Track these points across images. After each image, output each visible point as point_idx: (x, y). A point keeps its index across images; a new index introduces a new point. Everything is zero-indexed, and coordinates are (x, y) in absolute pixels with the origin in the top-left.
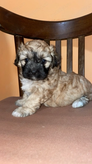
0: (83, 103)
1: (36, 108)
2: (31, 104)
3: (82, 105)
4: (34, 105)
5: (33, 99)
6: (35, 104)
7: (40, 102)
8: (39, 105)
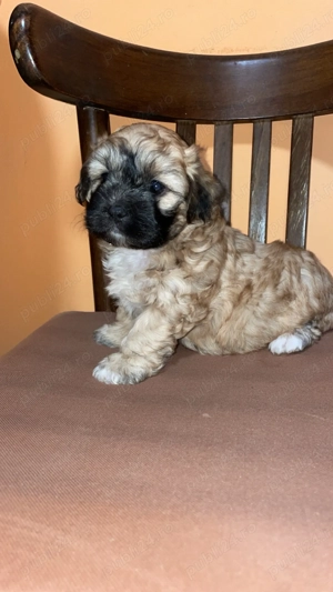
0: (305, 341)
1: (161, 353)
2: (148, 344)
3: (300, 348)
4: (156, 345)
5: (151, 328)
6: (156, 341)
7: (172, 336)
8: (172, 343)
